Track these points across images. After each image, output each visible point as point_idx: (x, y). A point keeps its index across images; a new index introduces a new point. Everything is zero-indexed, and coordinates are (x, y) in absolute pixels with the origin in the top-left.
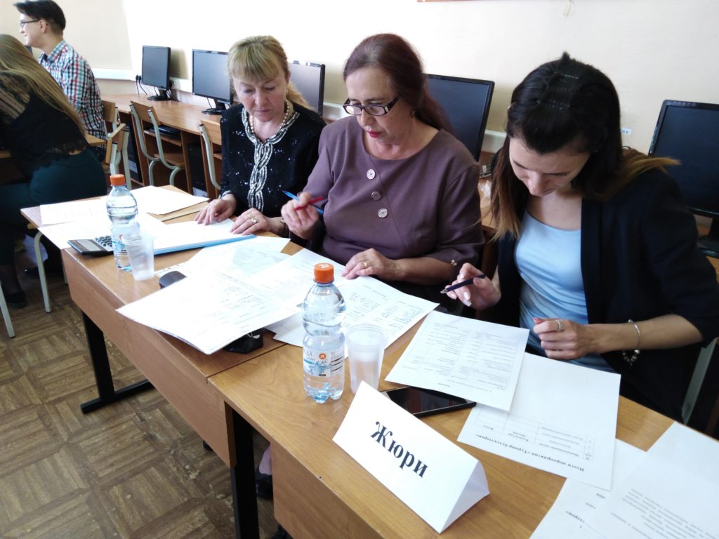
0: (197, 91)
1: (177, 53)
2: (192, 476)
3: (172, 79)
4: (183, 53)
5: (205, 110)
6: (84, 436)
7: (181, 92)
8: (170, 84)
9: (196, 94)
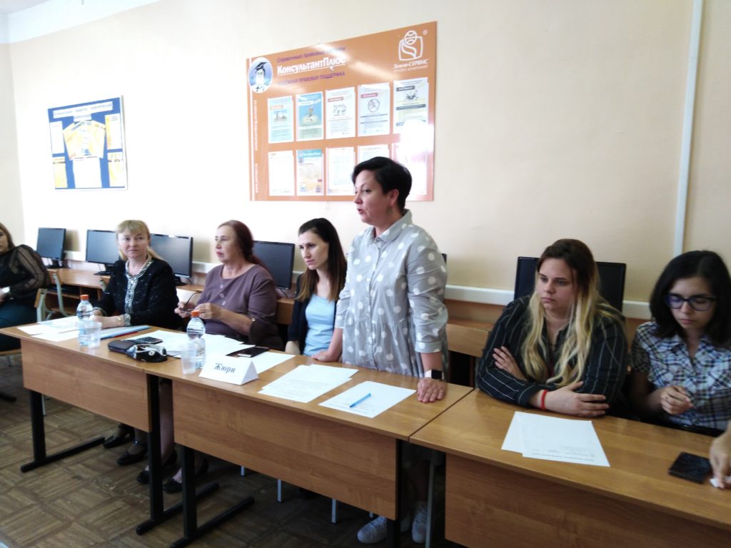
0: (89, 260)
1: (71, 233)
2: (112, 488)
3: (66, 252)
4: (76, 233)
5: (97, 272)
6: (27, 482)
7: (73, 261)
8: (64, 255)
9: (89, 262)
